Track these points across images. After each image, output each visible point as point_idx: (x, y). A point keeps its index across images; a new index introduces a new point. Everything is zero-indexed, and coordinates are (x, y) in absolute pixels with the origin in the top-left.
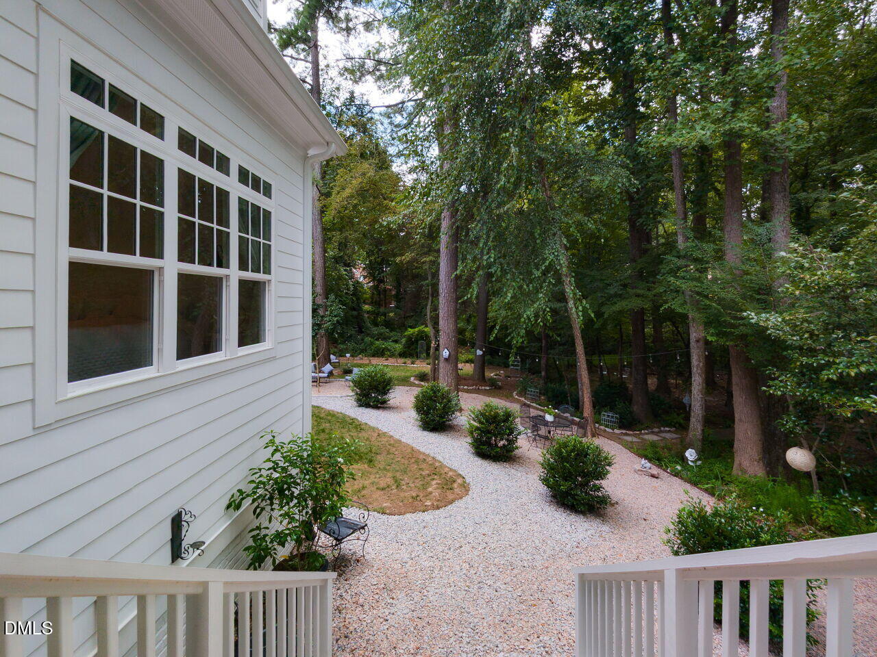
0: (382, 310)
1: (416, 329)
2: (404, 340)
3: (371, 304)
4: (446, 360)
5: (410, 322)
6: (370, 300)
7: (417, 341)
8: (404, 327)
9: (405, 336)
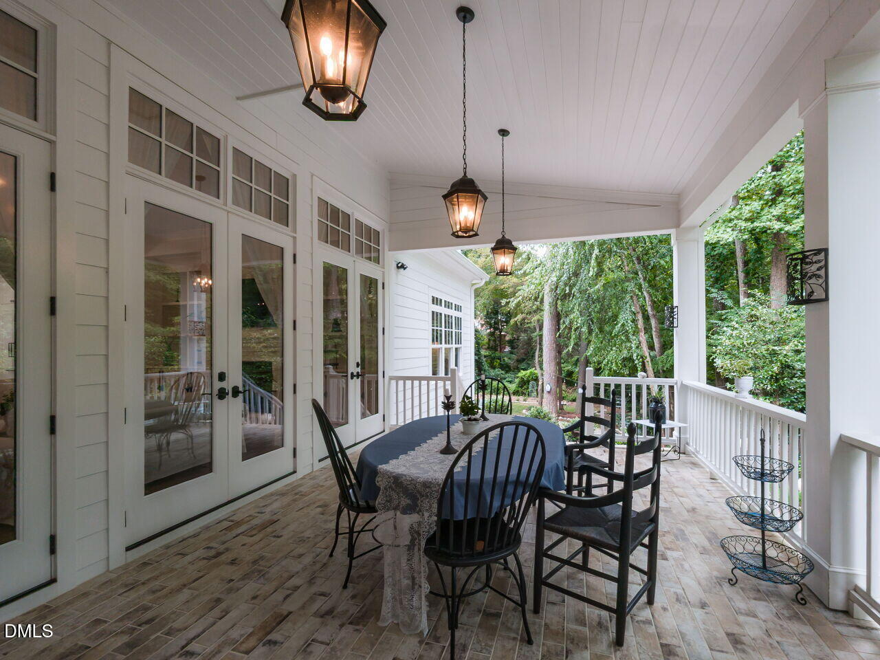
0: (498, 354)
1: (528, 371)
2: (517, 381)
3: (488, 348)
4: (549, 392)
5: (523, 365)
6: (487, 345)
7: (528, 382)
8: (518, 370)
9: (518, 377)
